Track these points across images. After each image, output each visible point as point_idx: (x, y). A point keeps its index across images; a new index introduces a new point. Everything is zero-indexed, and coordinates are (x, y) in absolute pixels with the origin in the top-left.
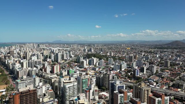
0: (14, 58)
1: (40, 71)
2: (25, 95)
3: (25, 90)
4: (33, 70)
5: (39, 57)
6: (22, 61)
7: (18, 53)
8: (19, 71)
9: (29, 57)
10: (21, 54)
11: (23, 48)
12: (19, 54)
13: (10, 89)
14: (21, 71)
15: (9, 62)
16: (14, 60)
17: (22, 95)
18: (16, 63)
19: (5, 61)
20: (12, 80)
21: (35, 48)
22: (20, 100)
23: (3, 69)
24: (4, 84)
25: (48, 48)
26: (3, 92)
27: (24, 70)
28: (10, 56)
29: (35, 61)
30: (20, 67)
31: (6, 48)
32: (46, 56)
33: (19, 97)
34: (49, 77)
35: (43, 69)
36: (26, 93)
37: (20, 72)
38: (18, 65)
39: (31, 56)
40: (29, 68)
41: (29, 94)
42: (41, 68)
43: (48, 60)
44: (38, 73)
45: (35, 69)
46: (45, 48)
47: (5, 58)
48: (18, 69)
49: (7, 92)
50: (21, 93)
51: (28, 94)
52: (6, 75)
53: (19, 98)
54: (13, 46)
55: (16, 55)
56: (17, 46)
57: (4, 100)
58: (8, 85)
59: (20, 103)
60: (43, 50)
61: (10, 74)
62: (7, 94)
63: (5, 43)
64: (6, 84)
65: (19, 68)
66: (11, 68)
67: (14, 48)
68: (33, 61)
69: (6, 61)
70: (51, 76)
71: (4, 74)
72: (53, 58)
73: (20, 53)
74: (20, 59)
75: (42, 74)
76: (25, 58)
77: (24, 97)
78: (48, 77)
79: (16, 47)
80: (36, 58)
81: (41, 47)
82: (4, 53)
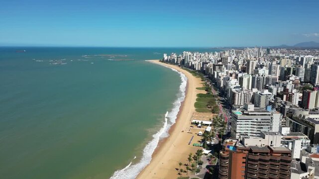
0: (227, 69)
1: (279, 99)
2: (260, 160)
3: (259, 145)
4: (262, 94)
5: (273, 71)
6: (240, 75)
7: (234, 62)
8: (235, 92)
9: (252, 69)
10: (239, 63)
11: (241, 55)
12: (235, 64)
13: (219, 123)
14: (240, 94)
15: (220, 74)
16: (227, 73)
17: (251, 157)
18: (231, 78)
19: (214, 73)
20: (222, 106)
21: (262, 55)
22: (246, 168)
23: (210, 85)
24: (210, 111)
25: (288, 57)
26: (207, 125)
27: (245, 92)
28: (222, 65)
29: (265, 77)
30: (238, 85)
31: (217, 53)
32: (286, 69)
33: (244, 160)
34: (306, 117)
35: (285, 96)
36: (262, 154)
37: (237, 95)
38: (233, 82)
39: (256, 68)
40: (255, 90)
41: (271, 160)
42: (279, 92)
43: (293, 78)
44: (273, 101)
45: (266, 92)
46: (281, 55)
47: (214, 69)
48: (235, 88)
49: (214, 127)
50: (250, 151)
51: (268, 158)
52: (214, 96)
53: (243, 163)
54: (226, 52)
55: (230, 65)
56: (233, 51)
57: (208, 143)
58: (216, 114)
59: (246, 176)
60: (276, 59)
61: (220, 95)
62: (214, 132)
63: (215, 48)
64: (213, 112)
65: (235, 86)
66: (222, 85)
67: (227, 54)
68: (262, 76)
69: (216, 72)
70: (312, 116)
71: (211, 94)
72: (302, 75)
73: (238, 61)
74: (237, 71)
75: (284, 106)
76: (244, 70)
77: (256, 163)
78: (304, 116)
79: (231, 52)
80: (267, 72)
81: (273, 55)
82: (214, 61)
